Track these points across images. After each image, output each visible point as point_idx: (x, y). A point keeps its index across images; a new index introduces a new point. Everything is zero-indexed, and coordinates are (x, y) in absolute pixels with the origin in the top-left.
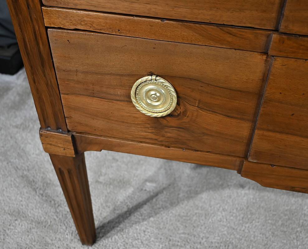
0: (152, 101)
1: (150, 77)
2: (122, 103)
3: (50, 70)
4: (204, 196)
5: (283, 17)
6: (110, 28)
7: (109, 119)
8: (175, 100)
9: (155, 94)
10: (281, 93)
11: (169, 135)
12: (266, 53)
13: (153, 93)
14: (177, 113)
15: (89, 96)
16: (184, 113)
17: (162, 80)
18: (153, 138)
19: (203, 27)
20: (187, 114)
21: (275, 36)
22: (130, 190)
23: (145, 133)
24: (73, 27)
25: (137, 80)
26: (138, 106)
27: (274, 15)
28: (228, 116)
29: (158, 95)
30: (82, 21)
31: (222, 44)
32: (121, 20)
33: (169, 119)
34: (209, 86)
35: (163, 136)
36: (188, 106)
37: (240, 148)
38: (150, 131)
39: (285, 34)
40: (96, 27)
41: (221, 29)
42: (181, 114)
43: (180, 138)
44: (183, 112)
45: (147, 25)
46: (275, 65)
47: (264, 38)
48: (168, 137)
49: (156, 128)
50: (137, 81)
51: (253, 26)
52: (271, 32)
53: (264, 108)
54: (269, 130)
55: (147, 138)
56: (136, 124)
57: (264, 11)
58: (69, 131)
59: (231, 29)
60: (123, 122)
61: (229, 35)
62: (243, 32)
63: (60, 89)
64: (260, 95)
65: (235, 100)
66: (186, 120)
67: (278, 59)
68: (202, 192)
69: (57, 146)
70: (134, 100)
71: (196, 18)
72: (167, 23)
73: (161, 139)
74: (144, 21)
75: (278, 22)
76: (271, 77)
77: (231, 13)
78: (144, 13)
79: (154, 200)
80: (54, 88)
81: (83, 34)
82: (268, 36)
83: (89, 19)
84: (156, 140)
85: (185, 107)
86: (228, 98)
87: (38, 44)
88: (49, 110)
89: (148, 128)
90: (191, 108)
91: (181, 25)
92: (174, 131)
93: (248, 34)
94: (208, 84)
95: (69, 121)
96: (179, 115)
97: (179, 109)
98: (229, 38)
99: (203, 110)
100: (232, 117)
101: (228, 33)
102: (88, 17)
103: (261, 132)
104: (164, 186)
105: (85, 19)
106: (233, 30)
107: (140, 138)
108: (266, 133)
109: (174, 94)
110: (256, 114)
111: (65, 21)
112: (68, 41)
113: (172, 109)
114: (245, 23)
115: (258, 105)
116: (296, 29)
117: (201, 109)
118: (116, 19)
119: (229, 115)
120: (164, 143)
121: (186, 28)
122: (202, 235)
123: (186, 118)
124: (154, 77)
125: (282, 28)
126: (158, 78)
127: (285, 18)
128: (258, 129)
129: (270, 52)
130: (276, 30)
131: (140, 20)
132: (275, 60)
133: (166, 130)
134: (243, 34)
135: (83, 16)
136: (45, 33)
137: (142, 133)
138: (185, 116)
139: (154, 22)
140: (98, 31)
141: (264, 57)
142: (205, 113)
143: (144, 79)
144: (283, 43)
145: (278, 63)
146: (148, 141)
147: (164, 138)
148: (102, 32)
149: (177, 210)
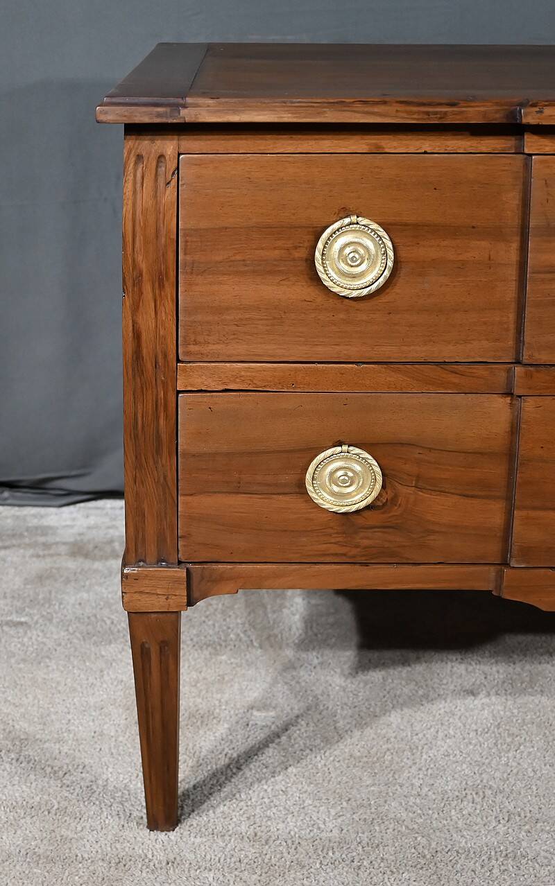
0: (341, 486)
1: (339, 449)
2: (287, 498)
3: (168, 458)
4: (395, 718)
5: (524, 344)
6: (279, 383)
7: (261, 530)
8: (380, 478)
9: (346, 475)
10: (542, 447)
11: (366, 542)
12: (509, 394)
13: (340, 473)
14: (382, 501)
15: (230, 493)
16: (394, 501)
17: (357, 451)
18: (338, 552)
19: (417, 368)
20: (397, 502)
21: (518, 370)
22: (222, 729)
23: (325, 546)
24: (221, 388)
25: (316, 456)
26: (316, 497)
27: (511, 343)
28: (467, 496)
29: (350, 474)
30: (237, 378)
31: (446, 389)
32: (296, 370)
33: (367, 513)
34: (432, 451)
35: (357, 547)
36: (399, 487)
37: (493, 549)
38: (333, 541)
39: (531, 365)
40: (258, 383)
41: (442, 368)
42: (389, 503)
43: (387, 545)
44: (392, 499)
45: (336, 374)
46: (526, 409)
47: (504, 374)
48: (365, 547)
49: (344, 533)
50: (318, 457)
51: (484, 360)
52: (512, 365)
53: (522, 473)
54: (534, 508)
55: (328, 555)
56: (309, 531)
57: (497, 340)
58: (180, 563)
59: (455, 366)
60: (285, 531)
61: (454, 375)
62: (474, 368)
63: (179, 487)
64: (511, 455)
65: (473, 468)
66: (396, 511)
67: (529, 399)
68: (385, 712)
69: (153, 594)
70: (309, 488)
71: (405, 357)
72: (366, 367)
73: (354, 551)
74: (331, 368)
75: (518, 351)
76: (523, 426)
77: (453, 346)
78: (332, 357)
79: (284, 738)
80: (169, 488)
81: (235, 396)
82: (509, 371)
83: (249, 374)
84: (345, 555)
85: (394, 489)
86: (463, 467)
87: (158, 418)
88: (151, 529)
89: (331, 536)
90: (403, 490)
91: (385, 368)
92: (377, 533)
93: (480, 371)
94: (430, 449)
95: (184, 543)
96: (384, 505)
97: (384, 494)
98: (455, 379)
99: (424, 491)
100: (472, 497)
101: (452, 372)
102: (248, 371)
103: (524, 513)
104: (296, 712)
105: (243, 373)
106: (460, 367)
107: (315, 555)
108: (533, 514)
109: (378, 470)
110: (510, 485)
111: (210, 380)
112: (210, 408)
113: (375, 494)
114: (473, 358)
115: (511, 472)
116: (544, 357)
117: (421, 489)
118: (290, 370)
119: (467, 493)
120: (358, 560)
121: (393, 371)
122: (417, 783)
123: (396, 508)
124: (345, 448)
125: (525, 359)
126: (351, 448)
127: (526, 345)
128: (519, 509)
129: (517, 392)
130: (518, 362)
131: (326, 368)
132: (525, 401)
133: (362, 535)
134: (474, 371)
135: (240, 370)
136: (174, 400)
137: (319, 546)
138: (396, 505)
139: (369, 368)
140: (260, 389)
141: (508, 400)
142: (427, 495)
143: (329, 452)
144: (531, 378)
145: (529, 405)
146: (328, 559)
147: (359, 550)
148: (265, 389)
149: (343, 749)
